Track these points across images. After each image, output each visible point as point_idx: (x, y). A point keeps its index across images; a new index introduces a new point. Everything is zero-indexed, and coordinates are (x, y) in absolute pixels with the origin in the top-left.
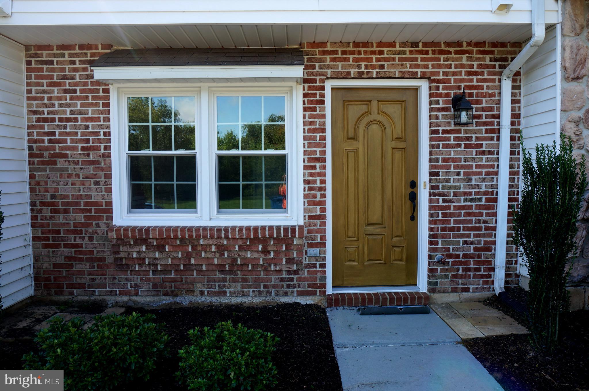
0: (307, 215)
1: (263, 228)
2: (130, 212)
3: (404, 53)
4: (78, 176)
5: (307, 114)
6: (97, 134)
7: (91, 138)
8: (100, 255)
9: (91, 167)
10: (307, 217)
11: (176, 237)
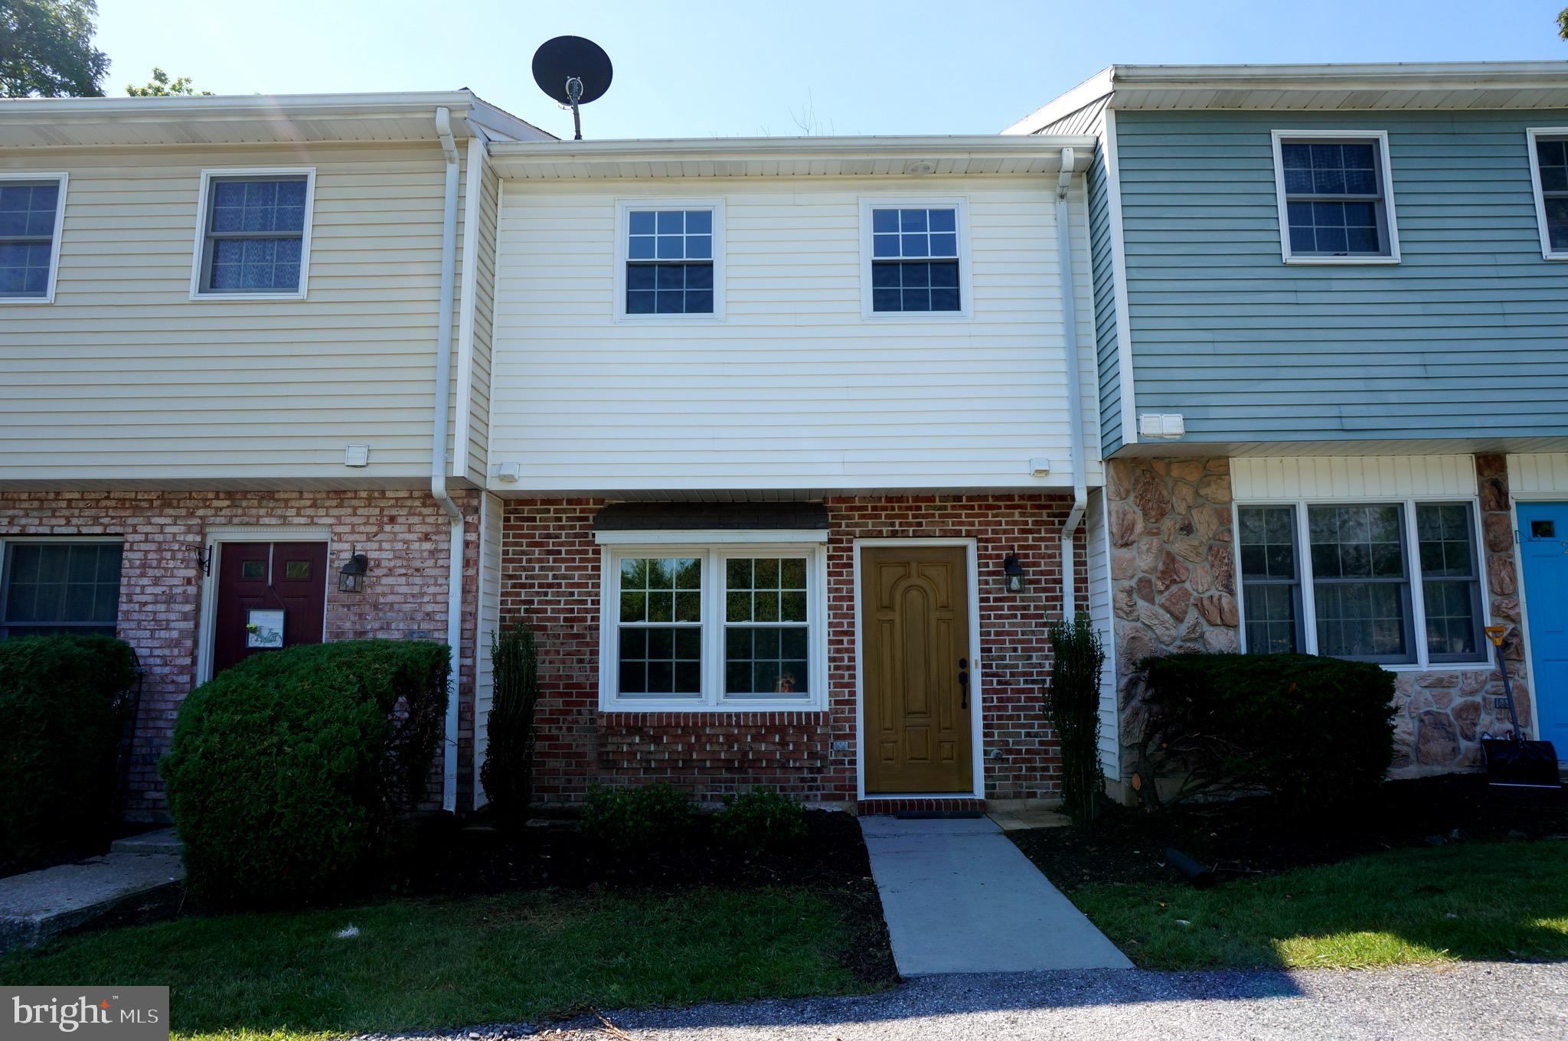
0: (832, 699)
1: (781, 714)
2: (619, 696)
3: (946, 508)
4: (558, 653)
5: (832, 579)
6: (584, 602)
7: (576, 607)
8: (581, 750)
9: (575, 641)
10: (833, 702)
11: (678, 725)
